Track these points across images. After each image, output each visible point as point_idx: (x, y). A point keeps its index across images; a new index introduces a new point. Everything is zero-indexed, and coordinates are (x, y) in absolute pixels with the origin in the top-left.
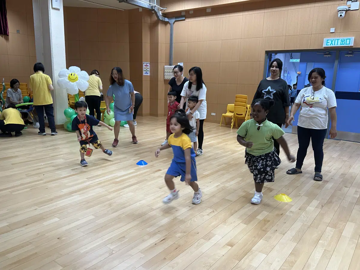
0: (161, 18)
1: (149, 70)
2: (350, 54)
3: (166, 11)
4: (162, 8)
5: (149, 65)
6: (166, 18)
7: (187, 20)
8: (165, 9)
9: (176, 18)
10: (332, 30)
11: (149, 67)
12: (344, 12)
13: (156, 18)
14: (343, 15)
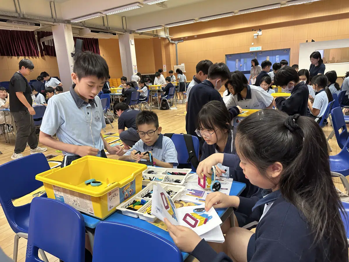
0: (171, 41)
1: (166, 69)
2: (261, 53)
3: (173, 38)
4: (170, 36)
5: (165, 66)
6: (173, 41)
7: (184, 42)
8: (172, 37)
10: (253, 44)
11: (166, 67)
12: (256, 36)
13: (168, 42)
14: (256, 37)
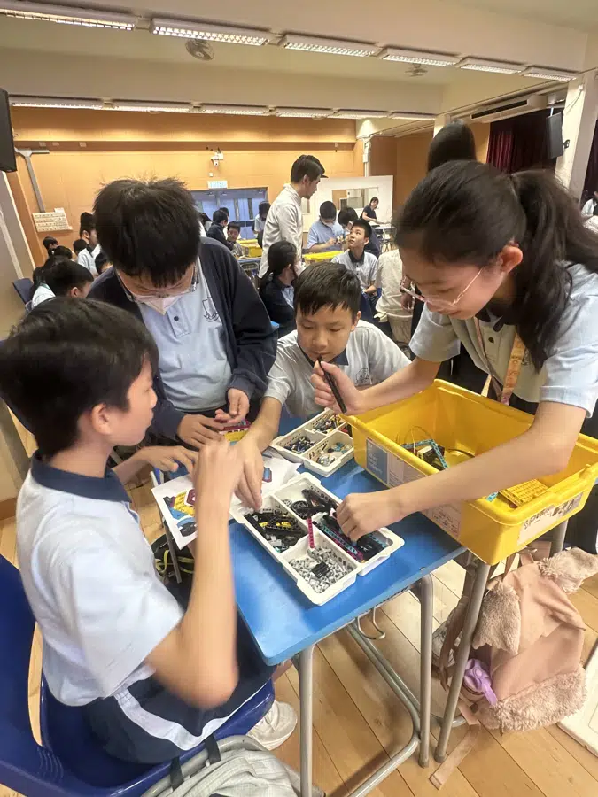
7: (52, 154)
9: (32, 149)
10: (211, 175)
14: (217, 163)
